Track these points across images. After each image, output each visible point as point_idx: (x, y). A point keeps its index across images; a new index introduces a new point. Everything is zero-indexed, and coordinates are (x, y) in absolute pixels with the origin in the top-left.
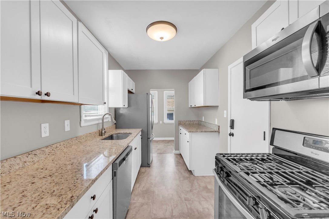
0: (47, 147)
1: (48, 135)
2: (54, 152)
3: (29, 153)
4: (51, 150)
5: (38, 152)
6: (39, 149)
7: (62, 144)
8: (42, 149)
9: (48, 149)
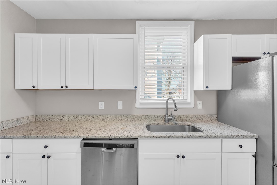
0: (100, 115)
1: (104, 109)
2: (105, 119)
3: (89, 116)
4: (103, 118)
5: (94, 116)
6: (95, 115)
7: (112, 116)
8: (97, 116)
9: (101, 116)
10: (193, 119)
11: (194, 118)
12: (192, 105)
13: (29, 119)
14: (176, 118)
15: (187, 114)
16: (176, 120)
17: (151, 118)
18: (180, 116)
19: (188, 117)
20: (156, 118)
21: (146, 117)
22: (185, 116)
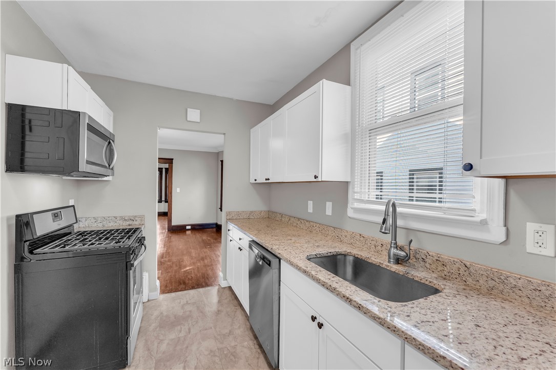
1: (312, 212)
10: (491, 283)
11: (497, 279)
12: (497, 233)
13: (262, 214)
14: (429, 260)
15: (468, 260)
16: (428, 267)
17: (369, 244)
18: (440, 259)
19: (471, 269)
20: (379, 247)
21: (362, 239)
22: (457, 265)
